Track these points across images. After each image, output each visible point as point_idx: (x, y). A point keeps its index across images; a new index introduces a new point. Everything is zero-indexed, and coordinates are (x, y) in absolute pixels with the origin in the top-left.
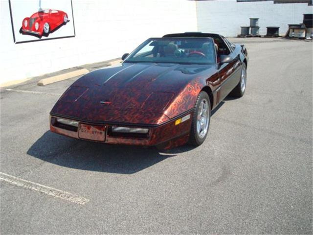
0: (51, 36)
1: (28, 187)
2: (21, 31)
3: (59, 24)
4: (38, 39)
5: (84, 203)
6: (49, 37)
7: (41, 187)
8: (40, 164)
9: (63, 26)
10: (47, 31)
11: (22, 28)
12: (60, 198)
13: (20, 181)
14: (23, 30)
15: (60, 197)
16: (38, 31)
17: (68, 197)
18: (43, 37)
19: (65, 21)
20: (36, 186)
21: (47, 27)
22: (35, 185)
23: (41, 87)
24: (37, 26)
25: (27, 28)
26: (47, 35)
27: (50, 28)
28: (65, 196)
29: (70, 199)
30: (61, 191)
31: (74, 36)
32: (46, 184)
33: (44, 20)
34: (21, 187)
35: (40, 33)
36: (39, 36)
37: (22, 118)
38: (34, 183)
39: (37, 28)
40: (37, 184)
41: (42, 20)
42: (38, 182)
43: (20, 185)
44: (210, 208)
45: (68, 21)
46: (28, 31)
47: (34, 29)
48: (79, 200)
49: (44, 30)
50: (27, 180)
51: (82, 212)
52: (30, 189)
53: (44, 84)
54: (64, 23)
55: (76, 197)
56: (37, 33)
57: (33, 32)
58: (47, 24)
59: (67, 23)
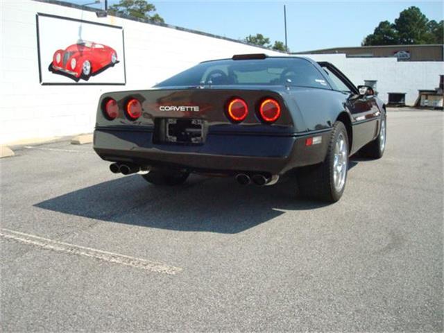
0: (92, 79)
1: (73, 252)
2: (51, 69)
3: (104, 65)
4: (73, 81)
5: (174, 273)
6: (90, 81)
7: (97, 252)
8: (90, 226)
9: (110, 68)
10: (87, 73)
11: (52, 64)
12: (131, 267)
13: (60, 245)
14: (53, 67)
15: (131, 264)
16: (74, 71)
17: (145, 265)
18: (81, 81)
19: (114, 61)
20: (87, 252)
21: (87, 67)
22: (84, 250)
23: (77, 146)
24: (74, 64)
25: (59, 65)
26: (86, 78)
27: (91, 68)
28: (139, 263)
29: (148, 267)
30: (130, 257)
31: (124, 84)
32: (103, 248)
33: (84, 56)
34: (62, 252)
35: (77, 74)
36: (76, 79)
37: (53, 175)
38: (83, 247)
39: (73, 67)
40: (89, 248)
41: (81, 55)
42: (89, 247)
43: (58, 249)
44: (391, 281)
45: (117, 62)
46: (60, 68)
47: (70, 68)
48: (165, 268)
49: (83, 70)
50: (70, 243)
51: (173, 284)
52: (77, 255)
53: (81, 143)
54: (112, 65)
55: (158, 264)
56: (73, 74)
57: (67, 71)
58: (88, 62)
59: (116, 65)
